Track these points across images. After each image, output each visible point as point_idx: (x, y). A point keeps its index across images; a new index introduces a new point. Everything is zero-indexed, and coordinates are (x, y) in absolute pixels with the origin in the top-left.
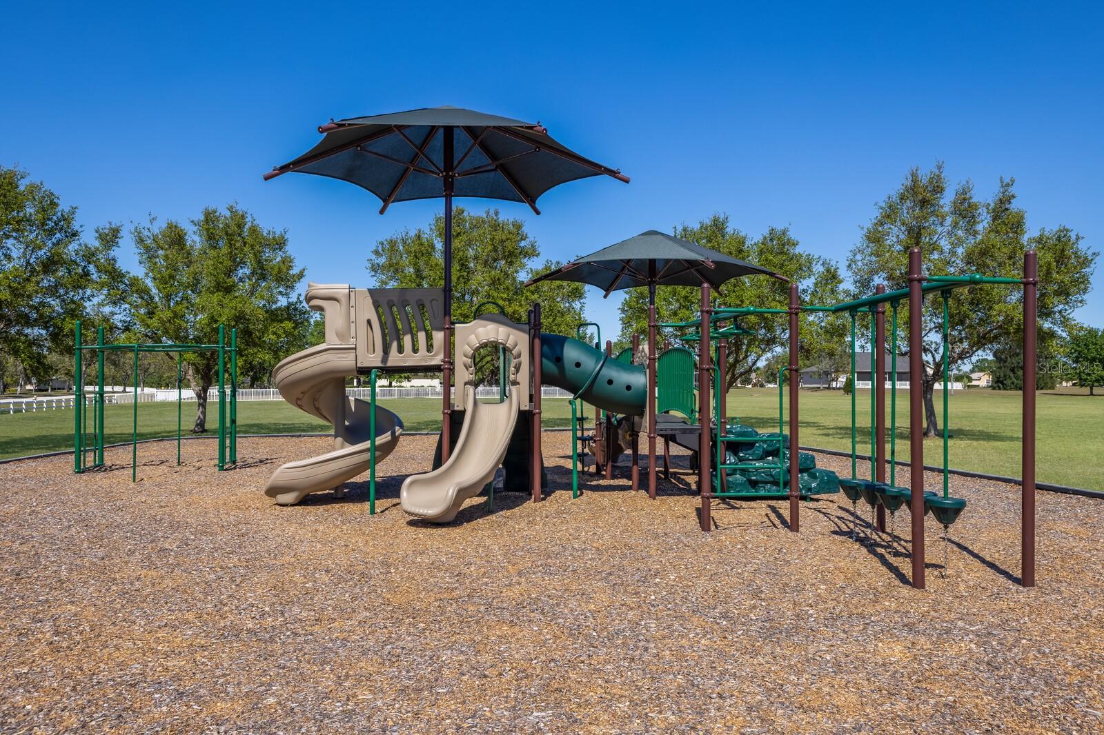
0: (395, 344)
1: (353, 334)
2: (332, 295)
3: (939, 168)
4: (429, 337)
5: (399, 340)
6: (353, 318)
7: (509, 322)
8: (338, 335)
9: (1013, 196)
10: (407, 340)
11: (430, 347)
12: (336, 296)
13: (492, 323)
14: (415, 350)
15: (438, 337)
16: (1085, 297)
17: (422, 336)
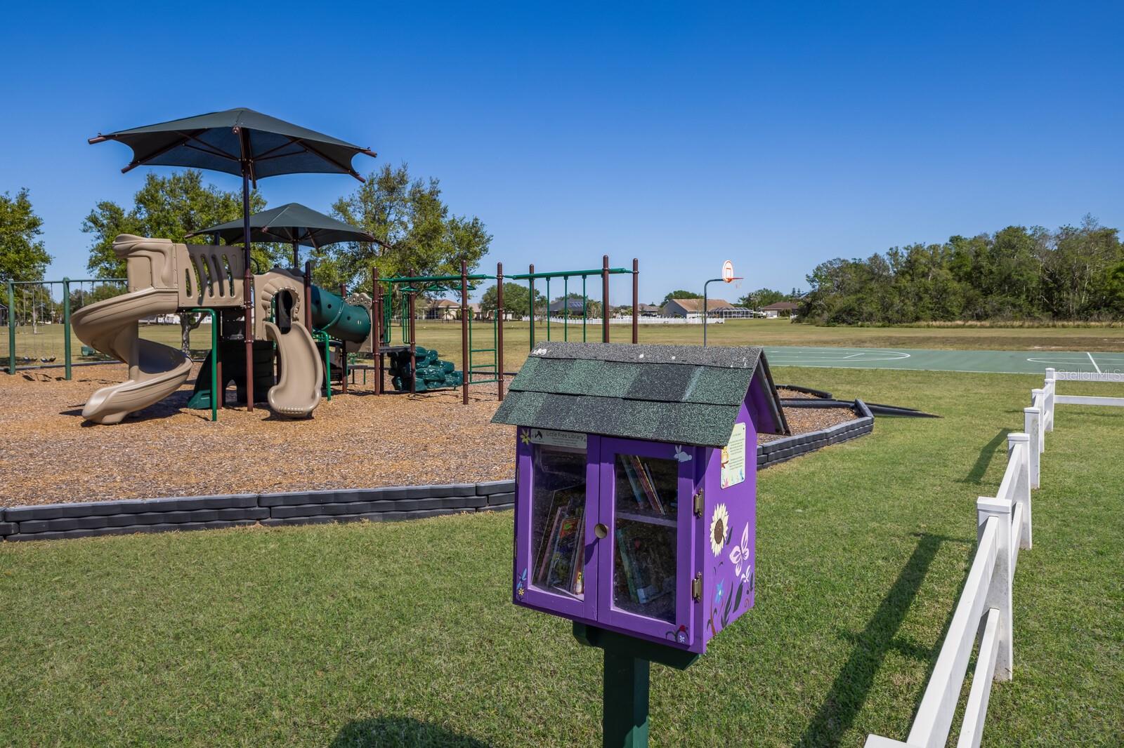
0: (207, 289)
1: (175, 280)
2: (159, 248)
3: (404, 167)
4: (231, 284)
5: (211, 285)
6: (175, 267)
7: (290, 274)
8: (163, 280)
9: (440, 191)
10: (216, 285)
11: (232, 292)
12: (163, 249)
13: (279, 275)
14: (222, 294)
15: (238, 284)
16: (479, 262)
17: (226, 283)
